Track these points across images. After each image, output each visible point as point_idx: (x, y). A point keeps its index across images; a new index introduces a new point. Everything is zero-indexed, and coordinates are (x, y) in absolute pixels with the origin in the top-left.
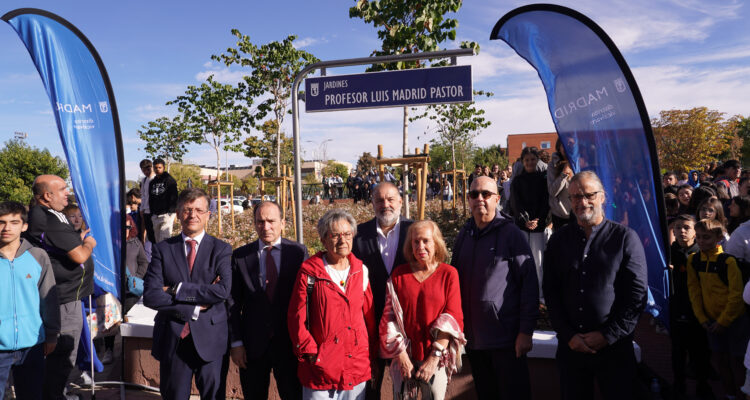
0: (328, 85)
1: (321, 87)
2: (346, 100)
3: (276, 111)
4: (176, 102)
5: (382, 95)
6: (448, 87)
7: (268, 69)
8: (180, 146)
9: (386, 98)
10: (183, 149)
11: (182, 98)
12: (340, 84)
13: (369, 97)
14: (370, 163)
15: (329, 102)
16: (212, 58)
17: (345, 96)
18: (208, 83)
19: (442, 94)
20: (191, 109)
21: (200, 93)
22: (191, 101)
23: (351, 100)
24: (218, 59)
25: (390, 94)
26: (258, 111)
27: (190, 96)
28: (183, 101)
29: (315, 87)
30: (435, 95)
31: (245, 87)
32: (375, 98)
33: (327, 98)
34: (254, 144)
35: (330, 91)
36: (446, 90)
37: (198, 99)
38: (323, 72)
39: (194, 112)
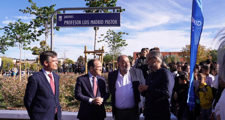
0: (65, 17)
1: (63, 17)
2: (72, 23)
3: (45, 33)
4: (3, 29)
5: (87, 22)
6: (112, 20)
7: (43, 17)
8: (5, 47)
9: (88, 23)
10: (5, 49)
11: (6, 27)
12: (70, 17)
13: (81, 22)
14: (82, 60)
15: (66, 23)
16: (20, 10)
17: (72, 22)
18: (18, 22)
19: (109, 23)
20: (10, 32)
21: (14, 26)
22: (10, 29)
23: (75, 23)
24: (22, 11)
25: (90, 22)
26: (38, 33)
27: (10, 27)
28: (7, 28)
29: (60, 17)
30: (106, 23)
31: (33, 23)
32: (84, 23)
33: (65, 22)
34: (36, 50)
35: (66, 19)
36: (111, 21)
37: (13, 28)
38: (64, 12)
39: (11, 33)
